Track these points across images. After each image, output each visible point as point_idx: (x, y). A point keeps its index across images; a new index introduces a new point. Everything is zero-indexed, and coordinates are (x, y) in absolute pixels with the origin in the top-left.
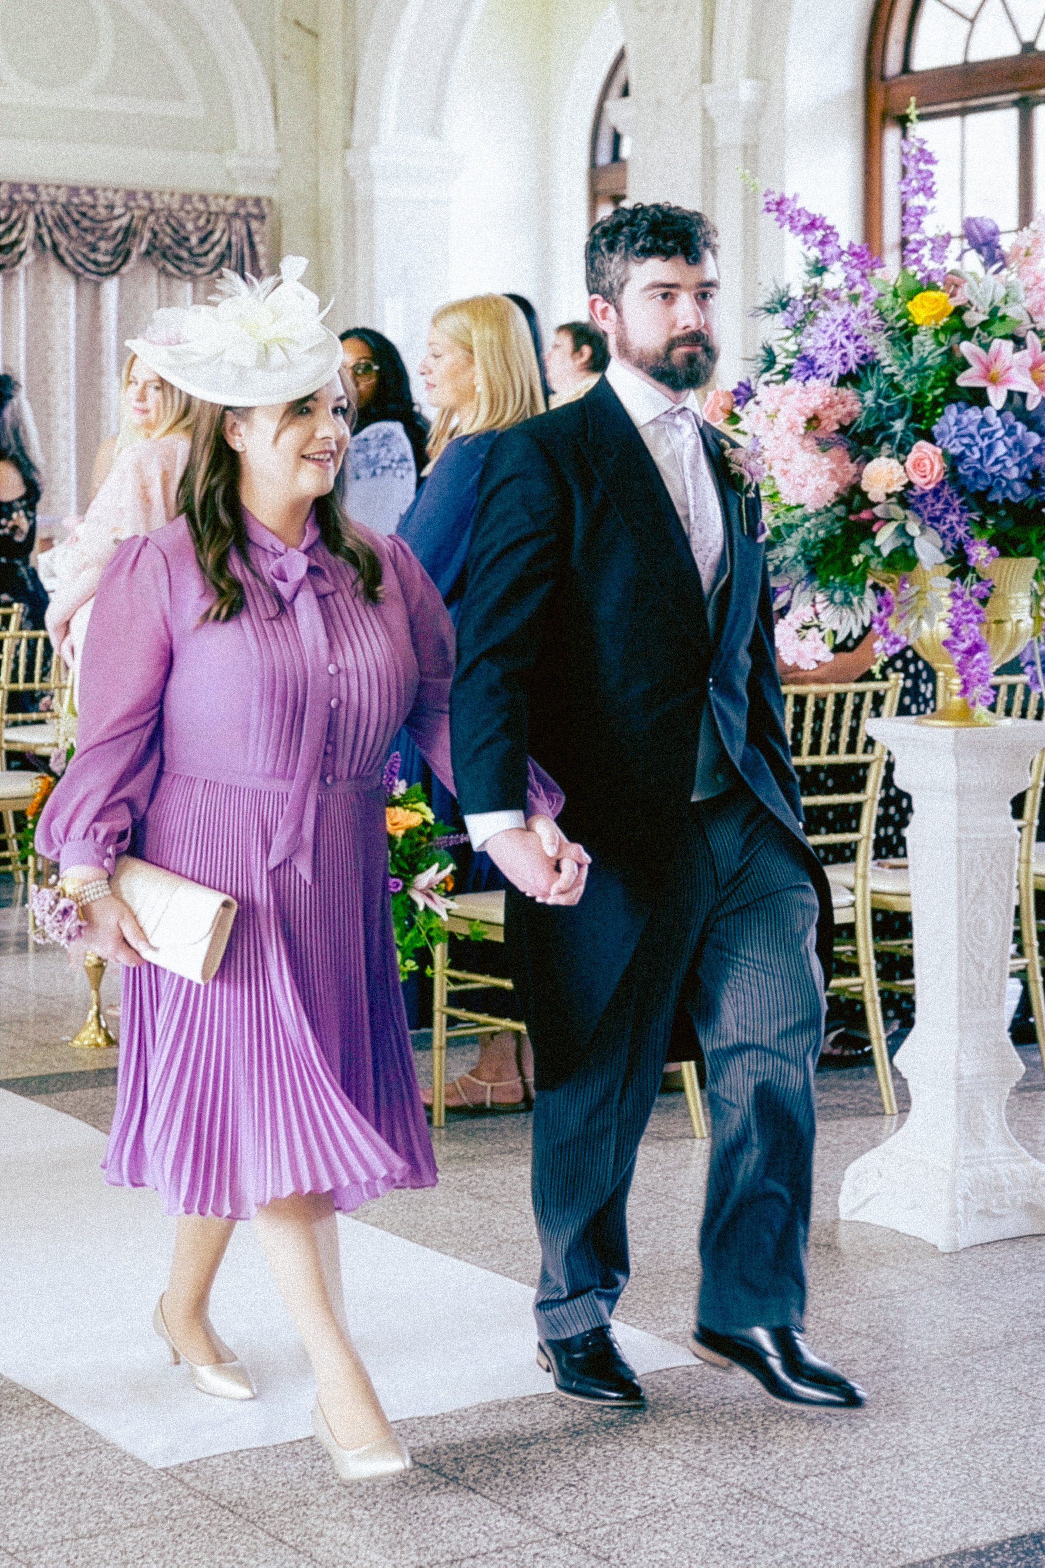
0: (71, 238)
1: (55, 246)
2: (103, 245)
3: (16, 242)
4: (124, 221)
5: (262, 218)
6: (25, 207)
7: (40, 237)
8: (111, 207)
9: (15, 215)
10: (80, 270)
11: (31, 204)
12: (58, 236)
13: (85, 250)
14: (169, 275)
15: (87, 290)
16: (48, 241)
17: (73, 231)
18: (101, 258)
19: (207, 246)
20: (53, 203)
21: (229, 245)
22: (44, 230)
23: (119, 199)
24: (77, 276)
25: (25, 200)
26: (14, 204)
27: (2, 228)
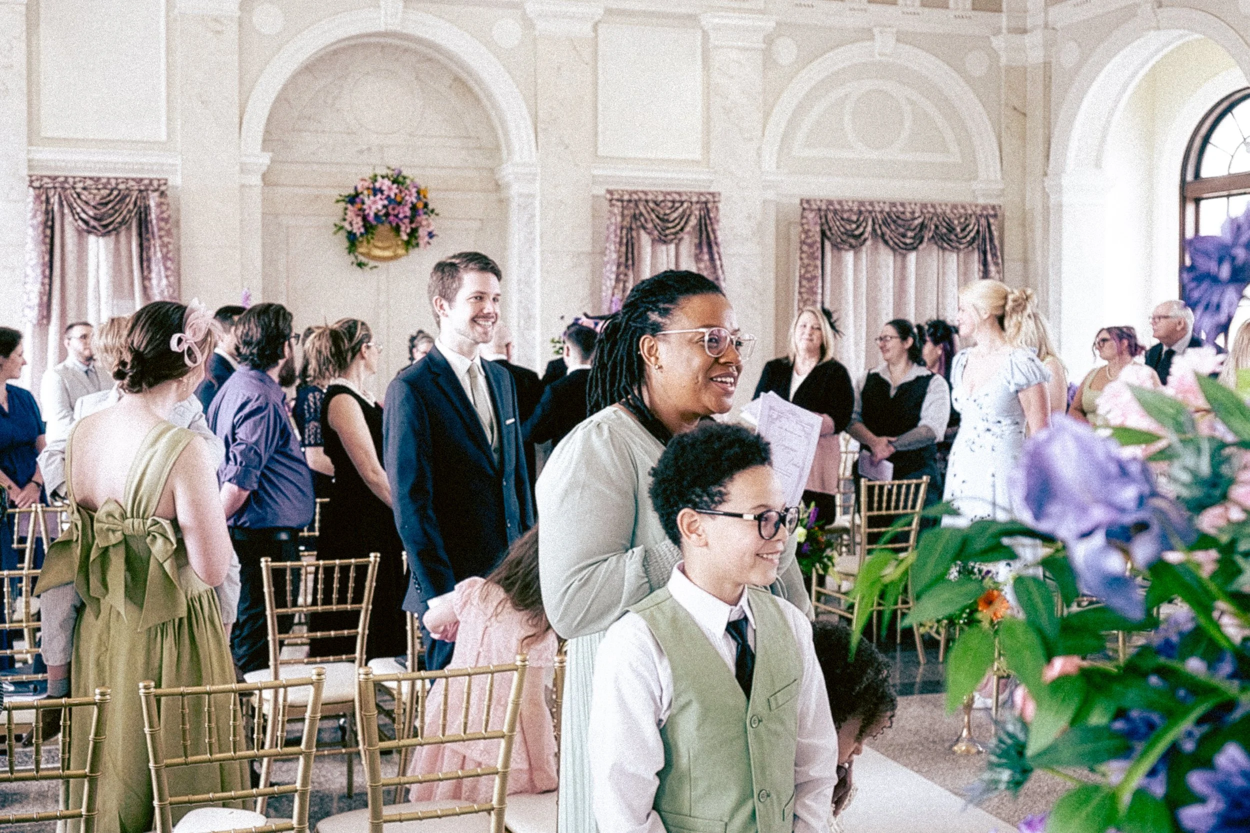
0: (892, 231)
1: (883, 235)
2: (910, 234)
3: (862, 234)
4: (920, 220)
5: (995, 216)
6: (867, 214)
7: (874, 230)
8: (913, 213)
9: (861, 219)
10: (896, 248)
11: (870, 212)
12: (884, 228)
13: (899, 237)
14: (944, 249)
15: (899, 258)
16: (879, 232)
17: (893, 227)
18: (908, 241)
19: (966, 233)
20: (881, 212)
21: (978, 232)
22: (877, 227)
23: (918, 209)
24: (893, 249)
25: (867, 211)
26: (860, 213)
27: (854, 226)
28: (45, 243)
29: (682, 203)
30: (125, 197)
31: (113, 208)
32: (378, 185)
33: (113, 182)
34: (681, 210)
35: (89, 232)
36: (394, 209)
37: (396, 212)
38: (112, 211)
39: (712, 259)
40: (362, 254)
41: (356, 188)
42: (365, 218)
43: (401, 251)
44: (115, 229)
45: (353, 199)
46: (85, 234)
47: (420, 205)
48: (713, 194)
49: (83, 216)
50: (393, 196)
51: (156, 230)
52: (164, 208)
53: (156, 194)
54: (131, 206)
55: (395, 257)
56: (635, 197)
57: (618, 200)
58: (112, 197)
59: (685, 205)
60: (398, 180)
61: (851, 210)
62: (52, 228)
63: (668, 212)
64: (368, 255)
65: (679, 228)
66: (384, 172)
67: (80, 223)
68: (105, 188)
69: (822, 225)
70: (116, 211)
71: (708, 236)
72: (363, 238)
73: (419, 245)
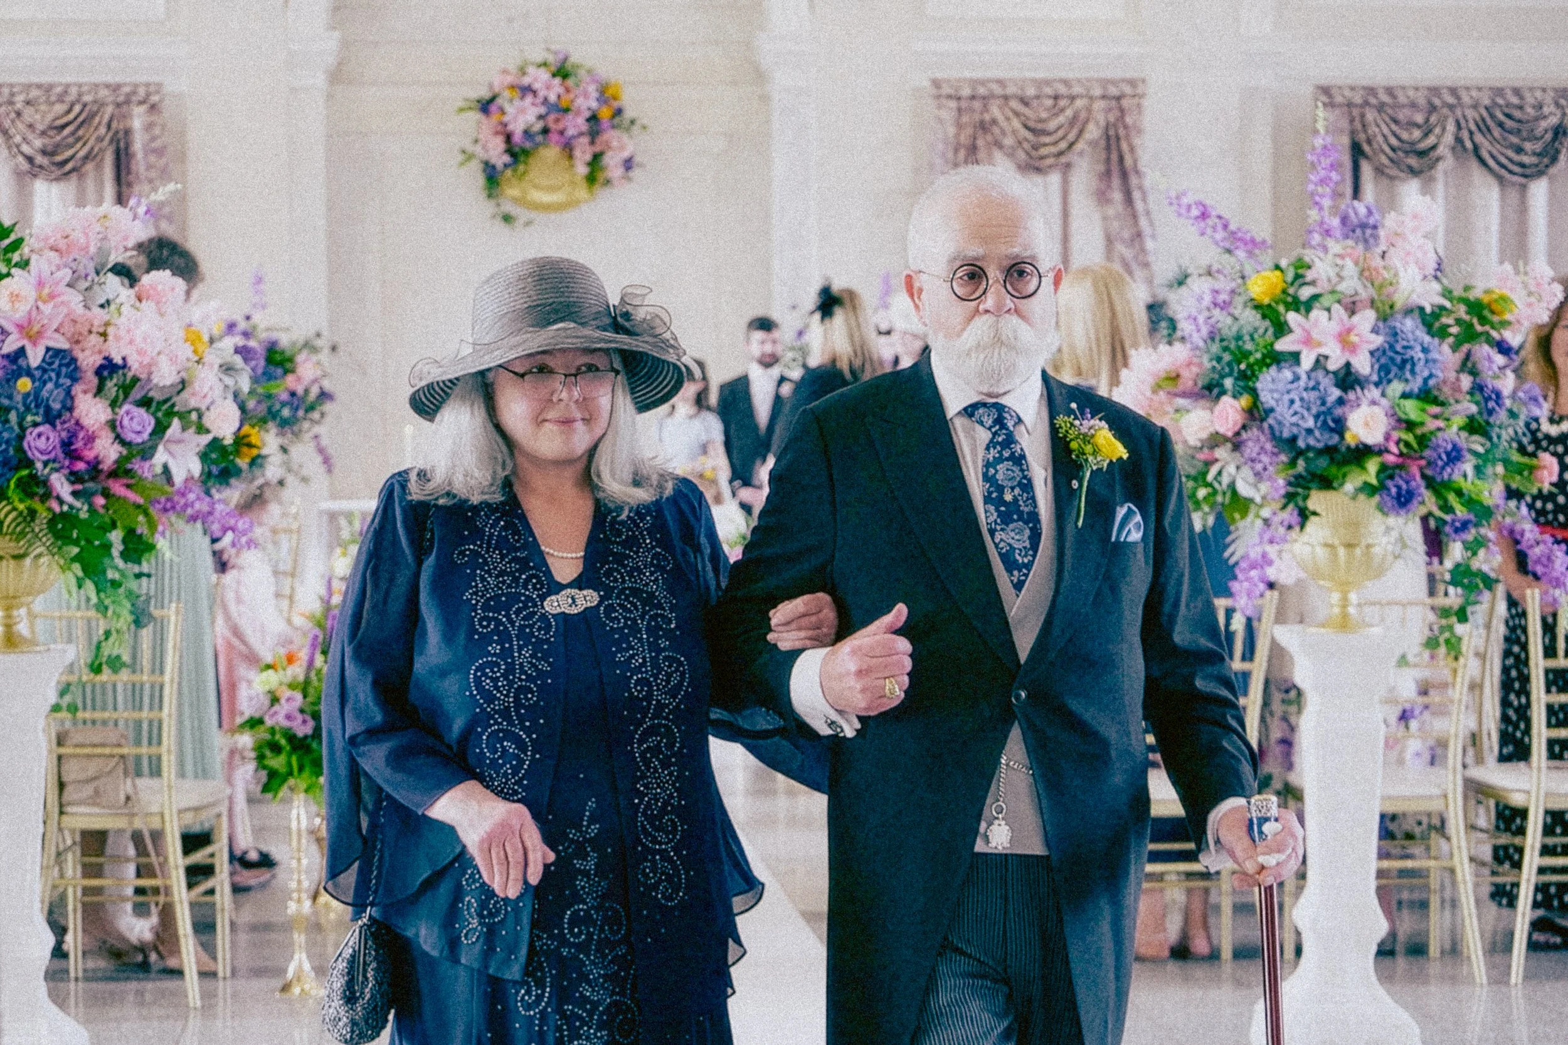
1: (1476, 148)
2: (1528, 146)
3: (1434, 147)
4: (1554, 120)
6: (1445, 111)
7: (1459, 140)
8: (1539, 106)
9: (1433, 119)
10: (1503, 172)
11: (1451, 107)
12: (1479, 138)
13: (1511, 153)
15: (1513, 195)
16: (1469, 144)
17: (1497, 132)
18: (1526, 159)
20: (1475, 107)
22: (1465, 135)
23: (1549, 98)
24: (1500, 179)
25: (1446, 105)
26: (1433, 108)
27: (1417, 134)
29: (1073, 98)
30: (92, 116)
31: (73, 133)
32: (526, 81)
33: (74, 91)
34: (1069, 113)
35: (35, 176)
36: (557, 120)
37: (560, 126)
38: (71, 140)
39: (1129, 200)
40: (516, 201)
41: (491, 86)
42: (508, 138)
43: (582, 192)
44: (74, 170)
45: (486, 106)
46: (27, 179)
47: (605, 113)
48: (1132, 83)
49: (25, 148)
50: (553, 98)
51: (142, 168)
52: (157, 131)
53: (142, 109)
54: (103, 130)
55: (572, 204)
56: (982, 91)
57: (950, 97)
58: (71, 116)
59: (1079, 103)
60: (562, 72)
61: (1413, 105)
63: (1044, 115)
64: (522, 202)
65: (1063, 145)
66: (539, 56)
67: (21, 159)
68: (60, 100)
69: (1353, 133)
70: (78, 139)
71: (1121, 159)
72: (509, 172)
73: (608, 182)
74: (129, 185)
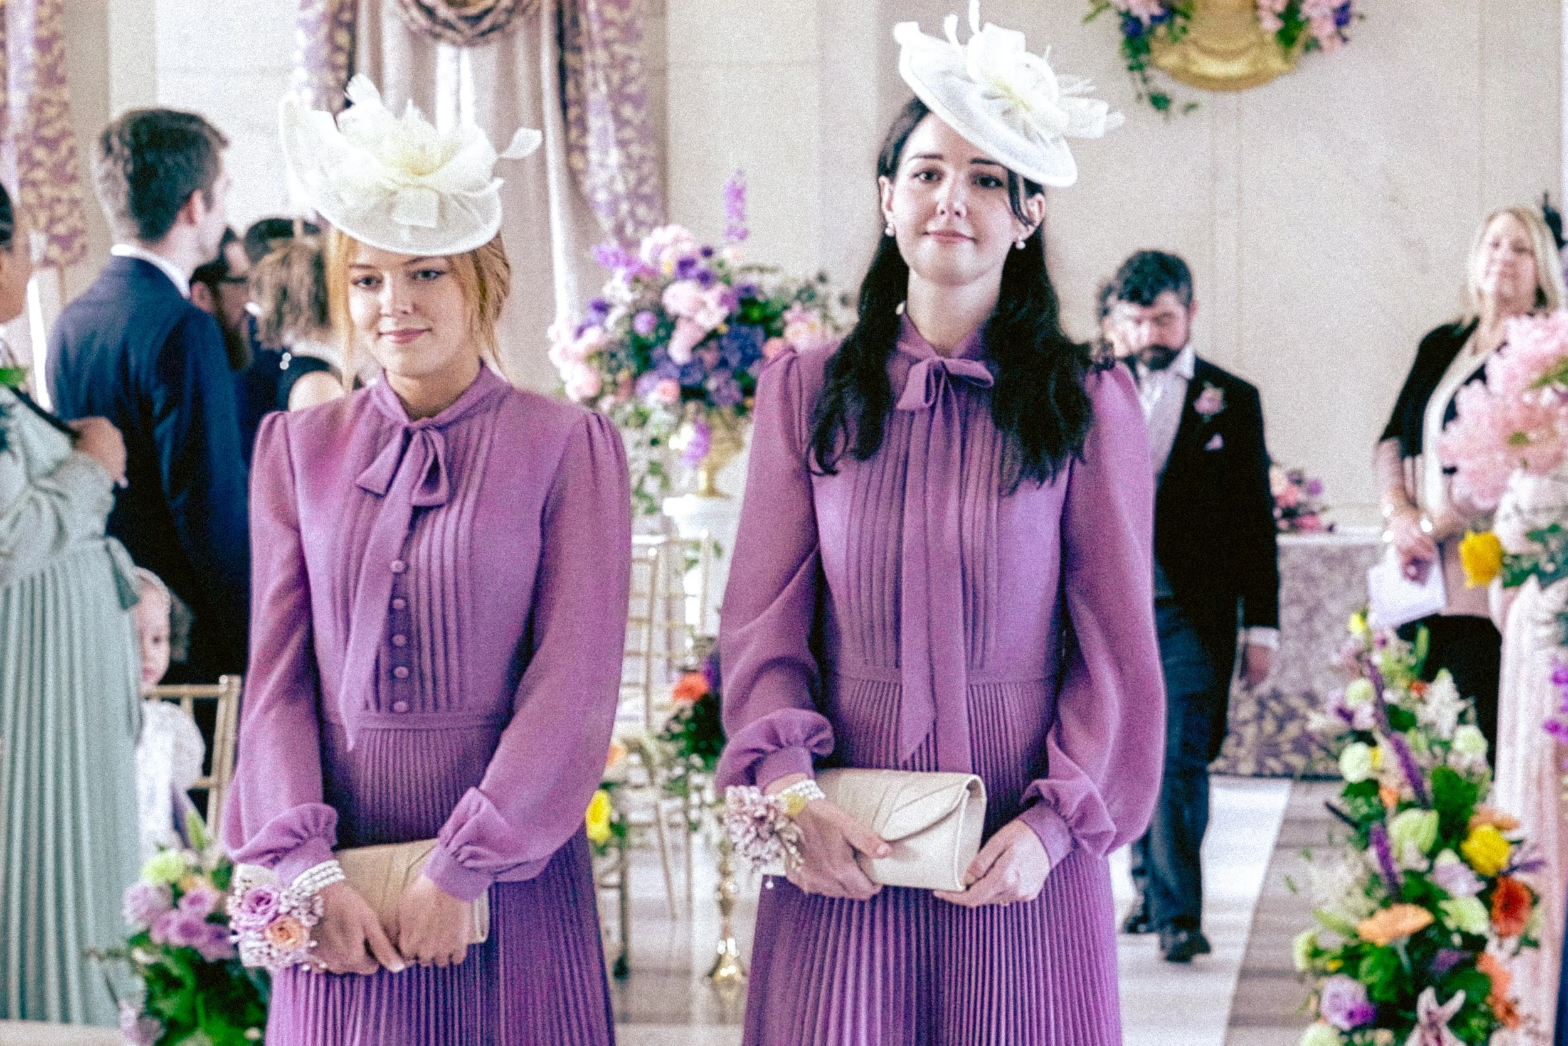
28: (334, 67)
35: (437, 37)
40: (1175, 74)
43: (1273, 60)
44: (494, 27)
46: (429, 40)
51: (595, 27)
55: (1256, 79)
62: (351, 27)
64: (1181, 74)
67: (415, 12)
72: (1161, 30)
73: (1313, 45)
74: (578, 50)
